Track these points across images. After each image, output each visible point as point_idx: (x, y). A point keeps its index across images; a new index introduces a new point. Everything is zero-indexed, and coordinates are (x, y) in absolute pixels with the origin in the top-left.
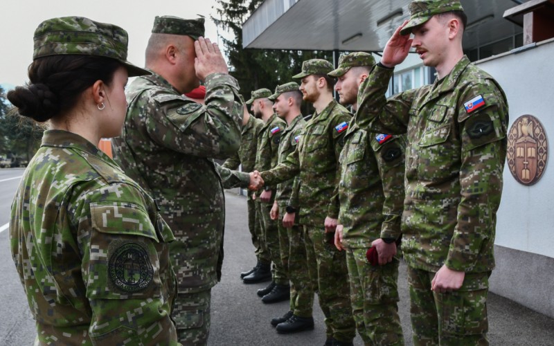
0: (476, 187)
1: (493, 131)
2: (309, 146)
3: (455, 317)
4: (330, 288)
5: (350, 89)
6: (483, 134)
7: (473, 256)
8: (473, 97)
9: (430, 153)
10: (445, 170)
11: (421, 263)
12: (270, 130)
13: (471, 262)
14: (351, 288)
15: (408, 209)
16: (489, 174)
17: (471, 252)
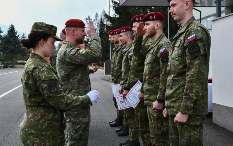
0: (192, 76)
1: (199, 50)
2: (134, 58)
3: (185, 137)
4: (145, 126)
5: (151, 30)
6: (195, 52)
7: (190, 107)
8: (192, 35)
9: (175, 61)
10: (181, 68)
11: (172, 112)
12: (122, 50)
13: (190, 110)
14: (150, 126)
15: (168, 88)
16: (197, 70)
17: (189, 105)
